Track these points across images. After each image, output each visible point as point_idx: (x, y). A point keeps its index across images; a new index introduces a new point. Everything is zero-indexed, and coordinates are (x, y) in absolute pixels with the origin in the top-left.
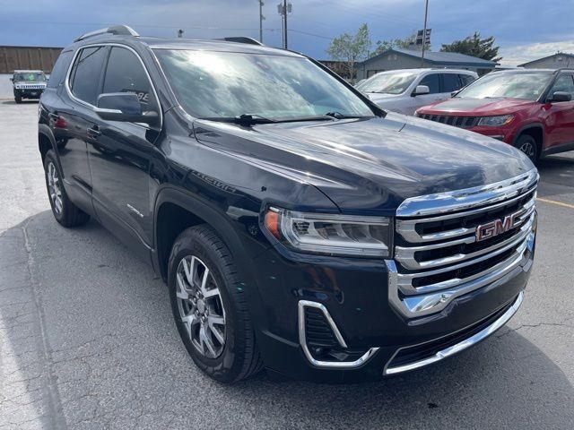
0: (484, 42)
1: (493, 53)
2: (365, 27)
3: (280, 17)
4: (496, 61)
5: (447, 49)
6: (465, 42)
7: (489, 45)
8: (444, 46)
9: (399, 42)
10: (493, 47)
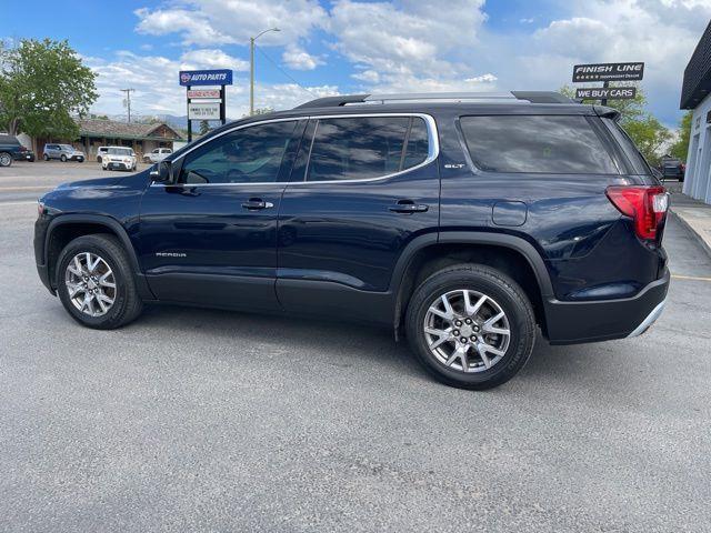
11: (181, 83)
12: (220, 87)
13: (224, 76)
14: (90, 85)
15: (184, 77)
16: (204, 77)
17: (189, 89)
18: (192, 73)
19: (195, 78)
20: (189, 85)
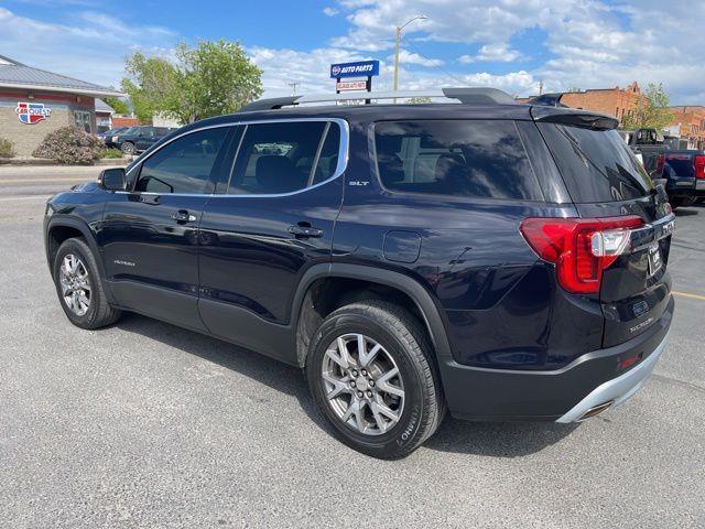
11: (332, 76)
12: (366, 78)
13: (371, 67)
14: (257, 81)
15: (335, 70)
16: (352, 69)
17: (339, 81)
18: (342, 66)
19: (344, 70)
20: (338, 77)
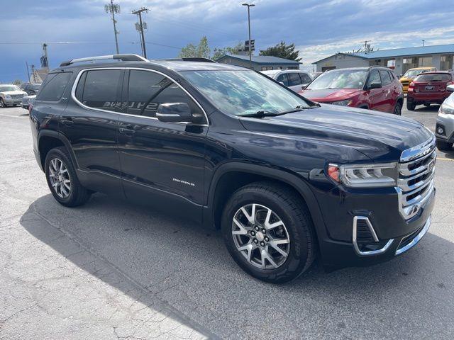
0: (288, 48)
1: (295, 55)
2: (205, 40)
3: (138, 33)
4: (297, 60)
5: (264, 54)
6: (275, 48)
7: (292, 50)
8: (261, 51)
9: (230, 50)
10: (295, 51)
